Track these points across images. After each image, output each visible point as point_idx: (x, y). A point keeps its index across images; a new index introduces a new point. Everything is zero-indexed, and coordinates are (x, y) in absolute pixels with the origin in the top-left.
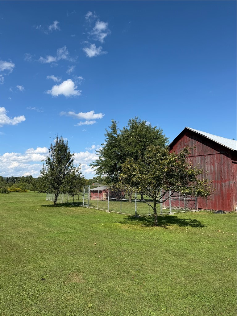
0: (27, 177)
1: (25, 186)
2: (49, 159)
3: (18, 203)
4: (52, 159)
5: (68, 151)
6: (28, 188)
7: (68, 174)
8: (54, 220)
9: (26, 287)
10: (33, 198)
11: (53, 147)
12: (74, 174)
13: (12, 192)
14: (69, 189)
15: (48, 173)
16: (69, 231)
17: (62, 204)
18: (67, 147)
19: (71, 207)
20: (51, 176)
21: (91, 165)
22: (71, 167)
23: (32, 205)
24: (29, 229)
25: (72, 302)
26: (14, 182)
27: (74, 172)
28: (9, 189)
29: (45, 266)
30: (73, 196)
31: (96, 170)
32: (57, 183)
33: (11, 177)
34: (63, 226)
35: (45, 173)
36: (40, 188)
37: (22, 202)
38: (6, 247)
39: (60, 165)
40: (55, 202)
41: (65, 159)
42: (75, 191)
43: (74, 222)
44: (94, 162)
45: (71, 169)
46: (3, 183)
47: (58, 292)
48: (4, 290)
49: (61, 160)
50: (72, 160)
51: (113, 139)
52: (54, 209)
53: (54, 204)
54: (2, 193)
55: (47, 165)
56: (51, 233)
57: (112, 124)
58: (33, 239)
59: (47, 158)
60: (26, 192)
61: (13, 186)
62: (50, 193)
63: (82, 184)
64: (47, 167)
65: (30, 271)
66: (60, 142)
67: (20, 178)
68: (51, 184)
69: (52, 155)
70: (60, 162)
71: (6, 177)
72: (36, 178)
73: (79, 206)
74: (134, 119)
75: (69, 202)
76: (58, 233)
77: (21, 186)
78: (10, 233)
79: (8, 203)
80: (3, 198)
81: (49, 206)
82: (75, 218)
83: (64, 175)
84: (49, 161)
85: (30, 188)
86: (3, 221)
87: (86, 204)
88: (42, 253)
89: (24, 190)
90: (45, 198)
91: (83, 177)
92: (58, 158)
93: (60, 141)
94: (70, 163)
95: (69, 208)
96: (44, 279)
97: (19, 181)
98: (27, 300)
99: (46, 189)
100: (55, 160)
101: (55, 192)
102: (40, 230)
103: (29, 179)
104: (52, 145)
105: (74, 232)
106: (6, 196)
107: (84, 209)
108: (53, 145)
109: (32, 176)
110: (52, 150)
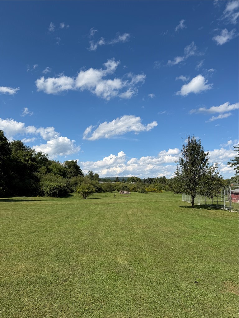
0: (161, 178)
1: (160, 187)
2: (182, 160)
3: (156, 203)
4: (185, 160)
5: (201, 150)
6: (162, 188)
7: (204, 174)
8: (195, 222)
9: (181, 287)
10: (169, 198)
11: (185, 148)
12: (210, 175)
13: (149, 192)
14: (206, 191)
15: (182, 174)
16: (214, 235)
17: (200, 205)
18: (200, 146)
19: (210, 210)
20: (186, 177)
21: (229, 163)
22: (207, 167)
23: (170, 205)
24: (172, 229)
25: (234, 315)
26: (150, 183)
27: (210, 172)
28: (147, 190)
29: (195, 269)
30: (212, 197)
31: (235, 169)
32: (192, 184)
33: (147, 178)
34: (205, 229)
35: (179, 175)
36: (176, 189)
37: (160, 201)
38: (155, 244)
39: (194, 165)
40: (193, 203)
41: (199, 159)
42: (213, 192)
43: (217, 226)
44: (232, 160)
45: (206, 169)
46: (141, 184)
47: (215, 300)
48: (161, 285)
49: (195, 160)
50: (207, 160)
52: (193, 210)
53: (191, 205)
54: (142, 193)
55: (181, 166)
56: (194, 235)
58: (177, 239)
59: (180, 159)
60: (161, 192)
61: (149, 187)
62: (186, 194)
63: (221, 185)
64: (180, 168)
65: (181, 271)
66: (192, 142)
67: (155, 179)
68: (186, 185)
69: (184, 156)
70: (193, 162)
71: (143, 178)
72: (169, 179)
73: (219, 209)
75: (207, 204)
76: (201, 236)
77: (157, 187)
78: (155, 231)
79: (148, 202)
80: (143, 197)
81: (187, 207)
82: (218, 222)
83: (200, 176)
84: (183, 162)
85: (165, 188)
86: (147, 219)
87: (227, 207)
88: (189, 255)
89: (159, 190)
90: (181, 198)
91: (221, 177)
92: (192, 158)
93: (192, 140)
94: (205, 163)
95: (208, 210)
96: (197, 283)
97: (154, 181)
98: (184, 300)
99: (182, 190)
100: (188, 161)
101: (191, 194)
102: (183, 231)
103: (163, 180)
104: (184, 146)
105: (219, 237)
106: (145, 196)
107: (226, 212)
108: (186, 146)
109: (165, 177)
110: (184, 151)
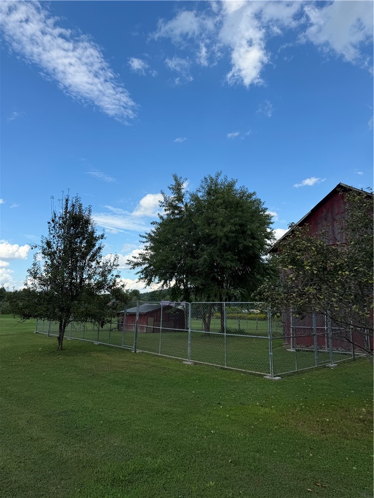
2: (49, 244)
4: (54, 245)
5: (90, 227)
11: (57, 219)
15: (44, 274)
18: (89, 219)
22: (97, 263)
31: (138, 272)
35: (38, 276)
41: (84, 246)
45: (97, 266)
50: (100, 248)
51: (176, 212)
57: (174, 183)
59: (45, 241)
62: (49, 319)
64: (42, 261)
66: (73, 209)
69: (54, 236)
74: (214, 177)
84: (50, 247)
93: (74, 205)
94: (95, 254)
101: (60, 318)
104: (55, 214)
108: (58, 215)
110: (54, 227)
